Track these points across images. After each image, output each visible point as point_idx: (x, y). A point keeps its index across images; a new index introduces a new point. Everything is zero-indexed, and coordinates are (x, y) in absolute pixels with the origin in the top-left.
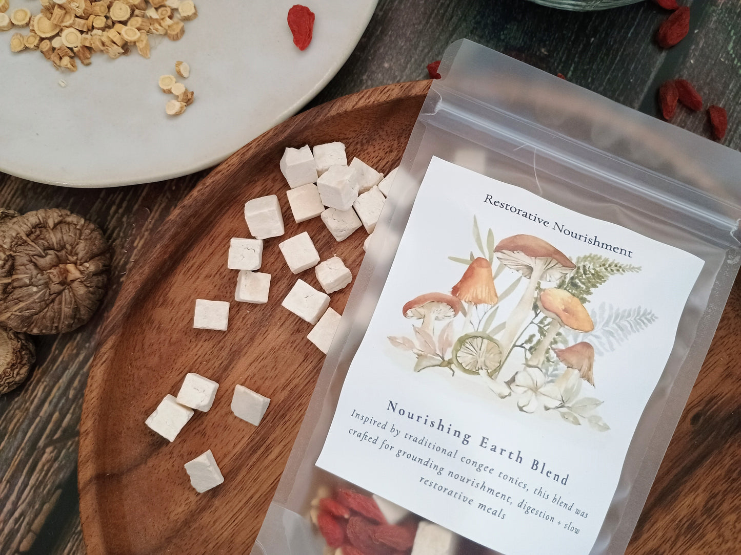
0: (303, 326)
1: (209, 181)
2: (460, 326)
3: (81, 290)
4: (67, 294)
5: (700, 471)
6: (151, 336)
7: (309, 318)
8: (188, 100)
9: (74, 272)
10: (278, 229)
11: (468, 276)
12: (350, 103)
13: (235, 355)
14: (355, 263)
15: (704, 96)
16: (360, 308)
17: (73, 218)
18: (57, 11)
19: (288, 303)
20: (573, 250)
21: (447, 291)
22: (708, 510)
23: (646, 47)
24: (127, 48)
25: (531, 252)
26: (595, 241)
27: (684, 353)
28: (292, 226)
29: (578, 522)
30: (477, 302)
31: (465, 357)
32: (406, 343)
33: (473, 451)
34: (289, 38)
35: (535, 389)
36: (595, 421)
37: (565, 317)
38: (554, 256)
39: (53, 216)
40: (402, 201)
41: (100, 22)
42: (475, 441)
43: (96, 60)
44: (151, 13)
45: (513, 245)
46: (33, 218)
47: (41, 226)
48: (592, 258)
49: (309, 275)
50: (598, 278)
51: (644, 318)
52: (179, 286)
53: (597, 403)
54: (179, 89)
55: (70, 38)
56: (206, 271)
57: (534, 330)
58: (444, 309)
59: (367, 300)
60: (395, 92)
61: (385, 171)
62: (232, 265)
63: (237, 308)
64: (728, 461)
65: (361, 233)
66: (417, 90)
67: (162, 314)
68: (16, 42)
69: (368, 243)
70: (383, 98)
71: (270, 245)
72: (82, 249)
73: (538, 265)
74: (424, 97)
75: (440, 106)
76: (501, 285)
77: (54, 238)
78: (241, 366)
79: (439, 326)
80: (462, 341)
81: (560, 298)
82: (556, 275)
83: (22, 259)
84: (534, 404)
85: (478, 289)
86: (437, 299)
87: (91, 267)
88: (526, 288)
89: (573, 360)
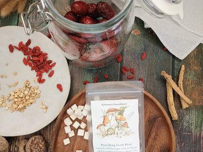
0: (82, 137)
1: (57, 121)
2: (106, 128)
3: (43, 148)
4: (42, 150)
5: (152, 130)
6: (58, 150)
7: (83, 135)
8: (46, 108)
9: (41, 146)
10: (71, 123)
11: (104, 119)
12: (74, 98)
13: (73, 146)
14: (86, 122)
15: (129, 68)
16: (90, 130)
17: (36, 137)
18: (16, 103)
19: (78, 134)
20: (118, 107)
21: (102, 123)
22: (156, 135)
23: (116, 63)
24: (31, 103)
25: (112, 111)
26: (121, 104)
27: (141, 115)
28: (73, 122)
29: (136, 149)
30: (107, 123)
31: (109, 133)
32: (100, 134)
33: (116, 147)
34: (59, 90)
35: (121, 133)
36: (132, 133)
37: (121, 119)
38: (115, 110)
39: (33, 138)
40: (89, 110)
41: (25, 101)
42: (116, 145)
43: (27, 107)
44: (33, 95)
45: (109, 111)
46: (30, 140)
47: (32, 141)
48: (121, 108)
49: (79, 128)
50: (123, 110)
51: (133, 113)
52: (59, 140)
53: (131, 130)
54: (44, 107)
55: (21, 106)
56: (62, 134)
57: (117, 124)
58: (103, 126)
59: (91, 128)
60: (80, 93)
61: (84, 105)
62: (67, 133)
63: (70, 138)
64: (156, 126)
65: (85, 117)
66: (83, 92)
67: (59, 145)
68: (11, 110)
69: (87, 119)
70: (79, 95)
71: (71, 126)
72: (40, 141)
73: (114, 113)
74: (85, 93)
75: (88, 94)
76: (110, 119)
77: (35, 142)
78: (75, 147)
79: (103, 129)
80: (108, 130)
81: (119, 117)
82: (117, 113)
83: (33, 148)
84: (122, 135)
85: (106, 121)
86: (101, 125)
87: (43, 143)
88: (114, 118)
89: (125, 126)
